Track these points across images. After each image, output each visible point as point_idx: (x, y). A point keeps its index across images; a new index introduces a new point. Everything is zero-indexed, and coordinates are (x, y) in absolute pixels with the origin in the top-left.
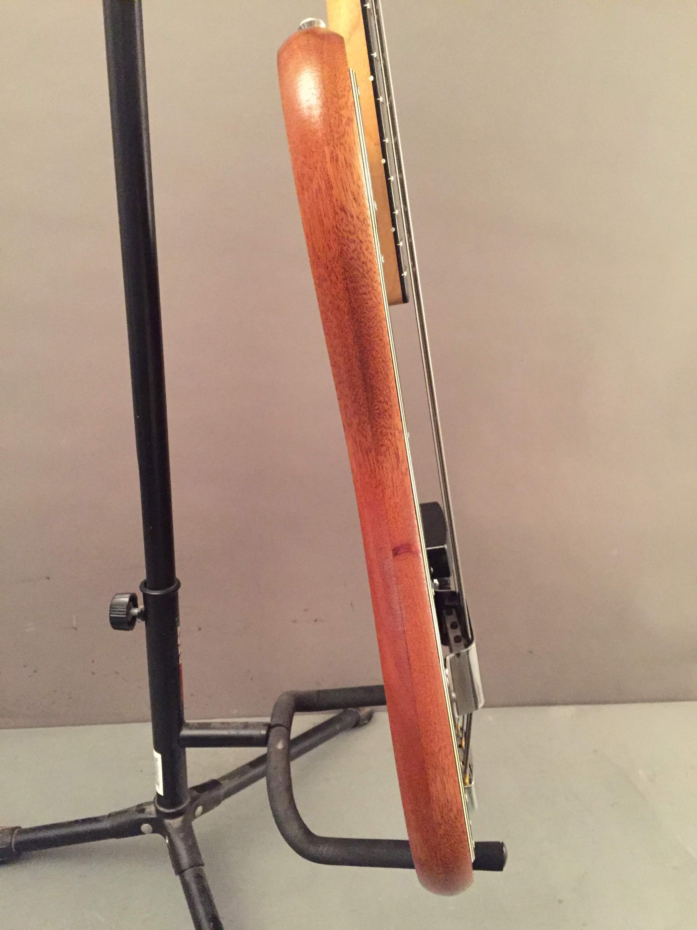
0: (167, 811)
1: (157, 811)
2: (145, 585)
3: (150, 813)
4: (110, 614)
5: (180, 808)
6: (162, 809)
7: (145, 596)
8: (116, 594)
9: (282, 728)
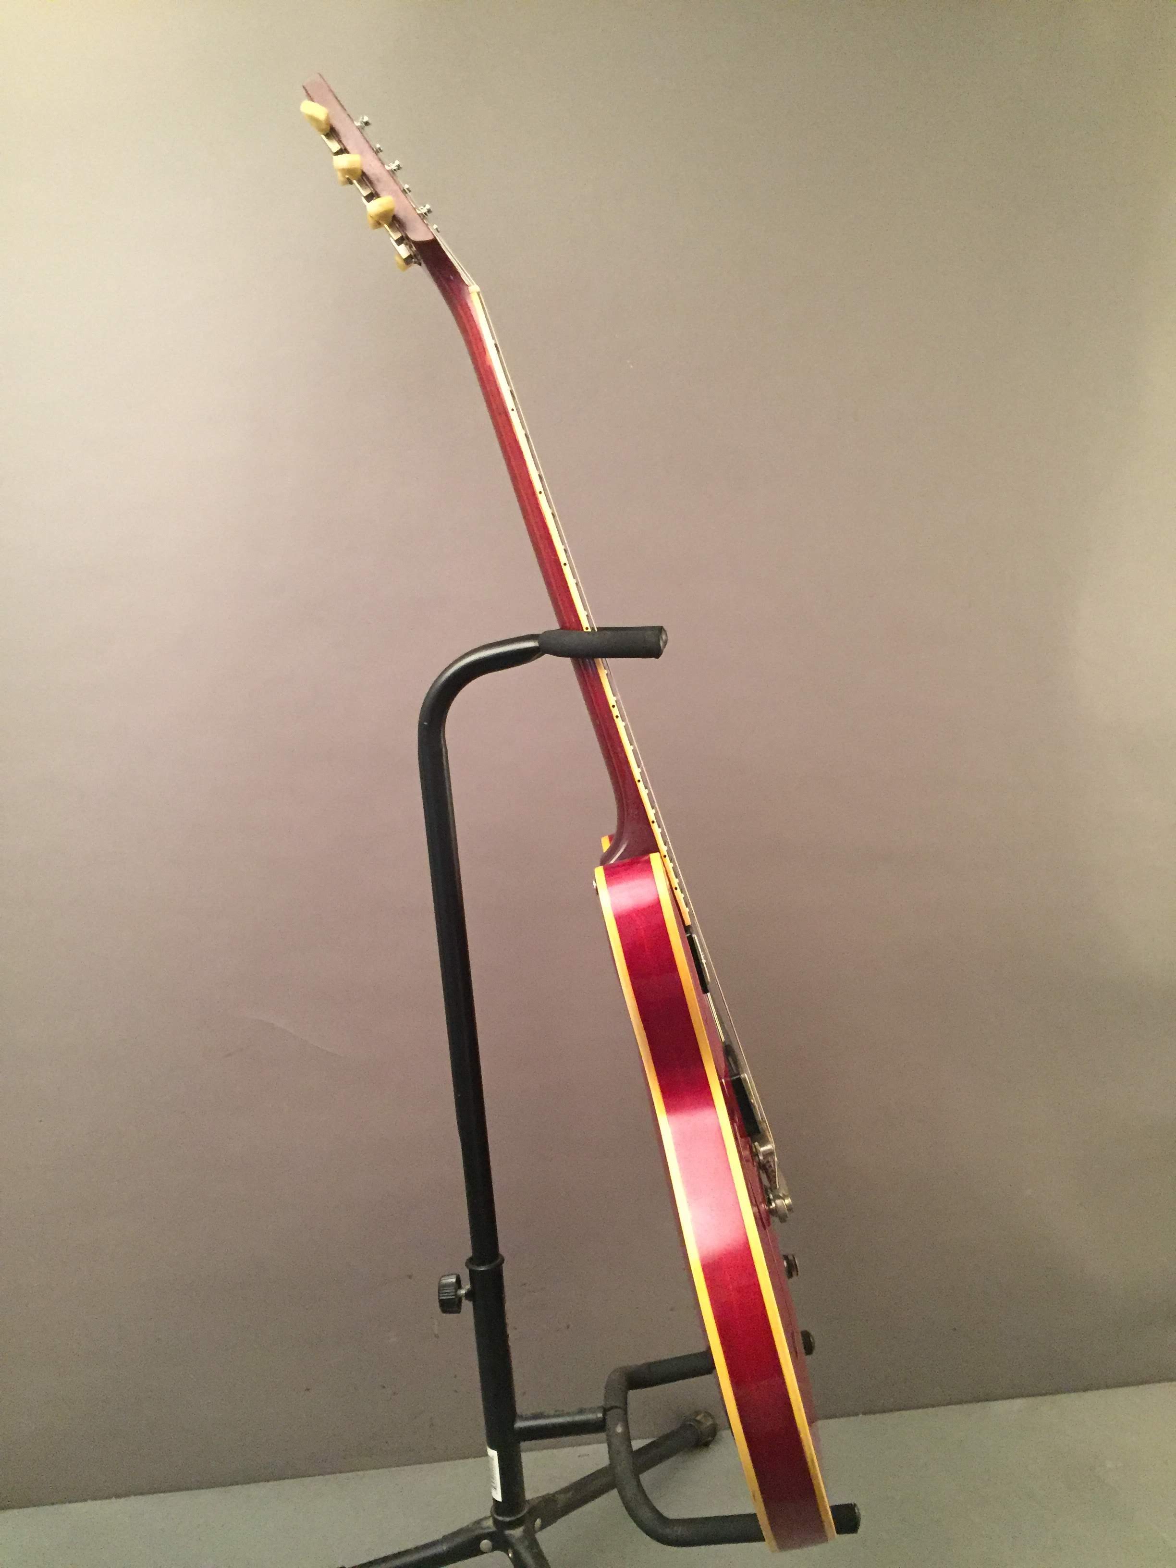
0: (508, 1519)
1: (496, 1522)
2: (470, 1261)
3: (489, 1528)
4: (439, 1296)
5: (519, 1516)
6: (500, 1518)
7: (472, 1273)
8: (442, 1277)
9: (619, 1410)
